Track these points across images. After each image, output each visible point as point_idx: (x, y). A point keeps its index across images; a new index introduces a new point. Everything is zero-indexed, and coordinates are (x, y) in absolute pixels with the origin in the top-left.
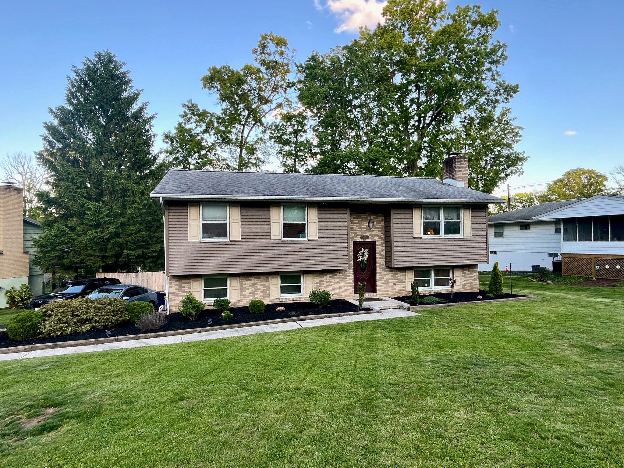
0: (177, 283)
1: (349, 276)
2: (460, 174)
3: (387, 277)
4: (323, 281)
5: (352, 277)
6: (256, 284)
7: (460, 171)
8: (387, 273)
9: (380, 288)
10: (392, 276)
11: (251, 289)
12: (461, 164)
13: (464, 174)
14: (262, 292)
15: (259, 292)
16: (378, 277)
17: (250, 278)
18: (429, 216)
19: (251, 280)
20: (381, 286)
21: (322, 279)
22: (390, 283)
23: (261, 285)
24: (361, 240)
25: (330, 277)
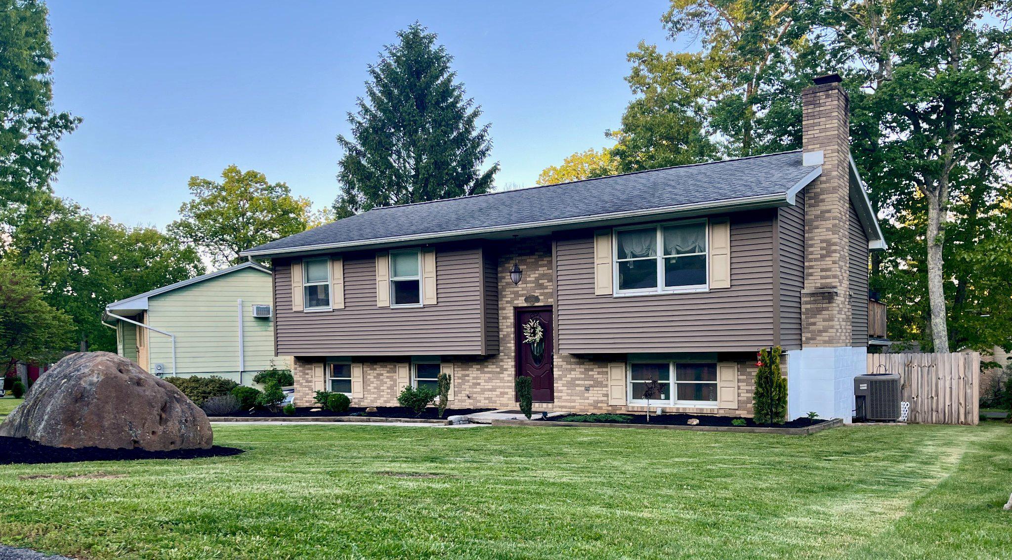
0: (301, 369)
1: (506, 370)
3: (574, 375)
4: (468, 375)
5: (512, 371)
6: (382, 375)
7: (814, 125)
8: (573, 366)
9: (560, 394)
10: (581, 373)
11: (376, 383)
13: (825, 130)
14: (388, 388)
15: (384, 388)
16: (556, 373)
17: (375, 367)
19: (375, 369)
20: (561, 391)
21: (467, 372)
22: (578, 385)
23: (388, 377)
24: (525, 305)
25: (478, 370)
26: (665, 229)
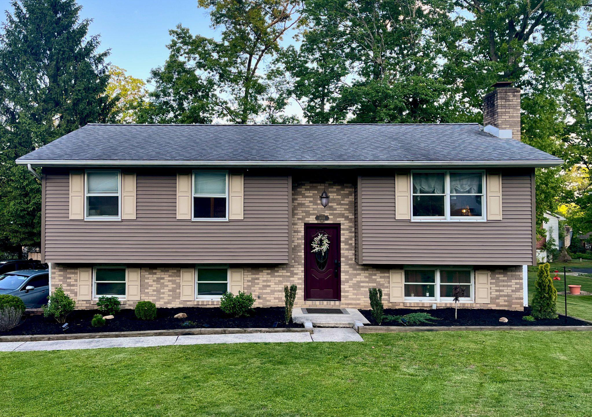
0: (62, 273)
1: (296, 274)
2: (506, 117)
3: (359, 278)
4: (258, 279)
5: (302, 275)
6: (163, 278)
7: (505, 112)
8: (358, 272)
9: (346, 294)
10: (366, 277)
11: (155, 286)
12: (507, 100)
13: (513, 117)
14: (170, 291)
15: (166, 290)
16: (343, 277)
17: (154, 271)
18: (426, 188)
19: (155, 274)
20: (348, 292)
21: (257, 276)
22: (363, 287)
23: (169, 281)
24: (316, 222)
25: (268, 274)
26: (452, 175)
